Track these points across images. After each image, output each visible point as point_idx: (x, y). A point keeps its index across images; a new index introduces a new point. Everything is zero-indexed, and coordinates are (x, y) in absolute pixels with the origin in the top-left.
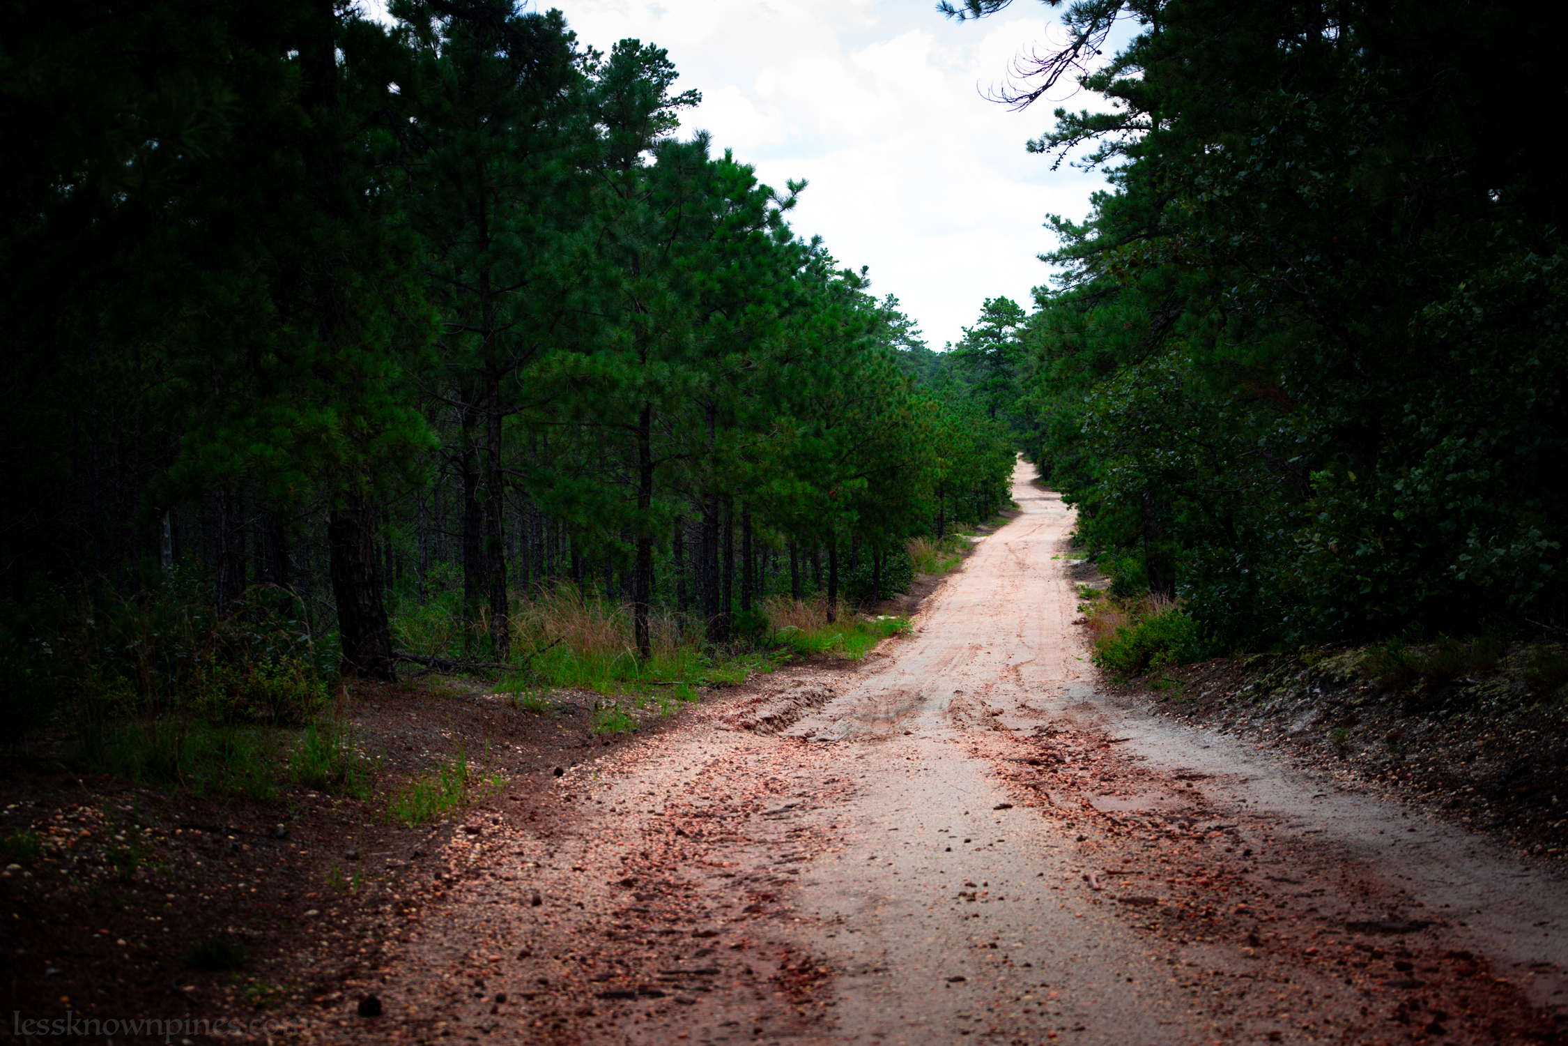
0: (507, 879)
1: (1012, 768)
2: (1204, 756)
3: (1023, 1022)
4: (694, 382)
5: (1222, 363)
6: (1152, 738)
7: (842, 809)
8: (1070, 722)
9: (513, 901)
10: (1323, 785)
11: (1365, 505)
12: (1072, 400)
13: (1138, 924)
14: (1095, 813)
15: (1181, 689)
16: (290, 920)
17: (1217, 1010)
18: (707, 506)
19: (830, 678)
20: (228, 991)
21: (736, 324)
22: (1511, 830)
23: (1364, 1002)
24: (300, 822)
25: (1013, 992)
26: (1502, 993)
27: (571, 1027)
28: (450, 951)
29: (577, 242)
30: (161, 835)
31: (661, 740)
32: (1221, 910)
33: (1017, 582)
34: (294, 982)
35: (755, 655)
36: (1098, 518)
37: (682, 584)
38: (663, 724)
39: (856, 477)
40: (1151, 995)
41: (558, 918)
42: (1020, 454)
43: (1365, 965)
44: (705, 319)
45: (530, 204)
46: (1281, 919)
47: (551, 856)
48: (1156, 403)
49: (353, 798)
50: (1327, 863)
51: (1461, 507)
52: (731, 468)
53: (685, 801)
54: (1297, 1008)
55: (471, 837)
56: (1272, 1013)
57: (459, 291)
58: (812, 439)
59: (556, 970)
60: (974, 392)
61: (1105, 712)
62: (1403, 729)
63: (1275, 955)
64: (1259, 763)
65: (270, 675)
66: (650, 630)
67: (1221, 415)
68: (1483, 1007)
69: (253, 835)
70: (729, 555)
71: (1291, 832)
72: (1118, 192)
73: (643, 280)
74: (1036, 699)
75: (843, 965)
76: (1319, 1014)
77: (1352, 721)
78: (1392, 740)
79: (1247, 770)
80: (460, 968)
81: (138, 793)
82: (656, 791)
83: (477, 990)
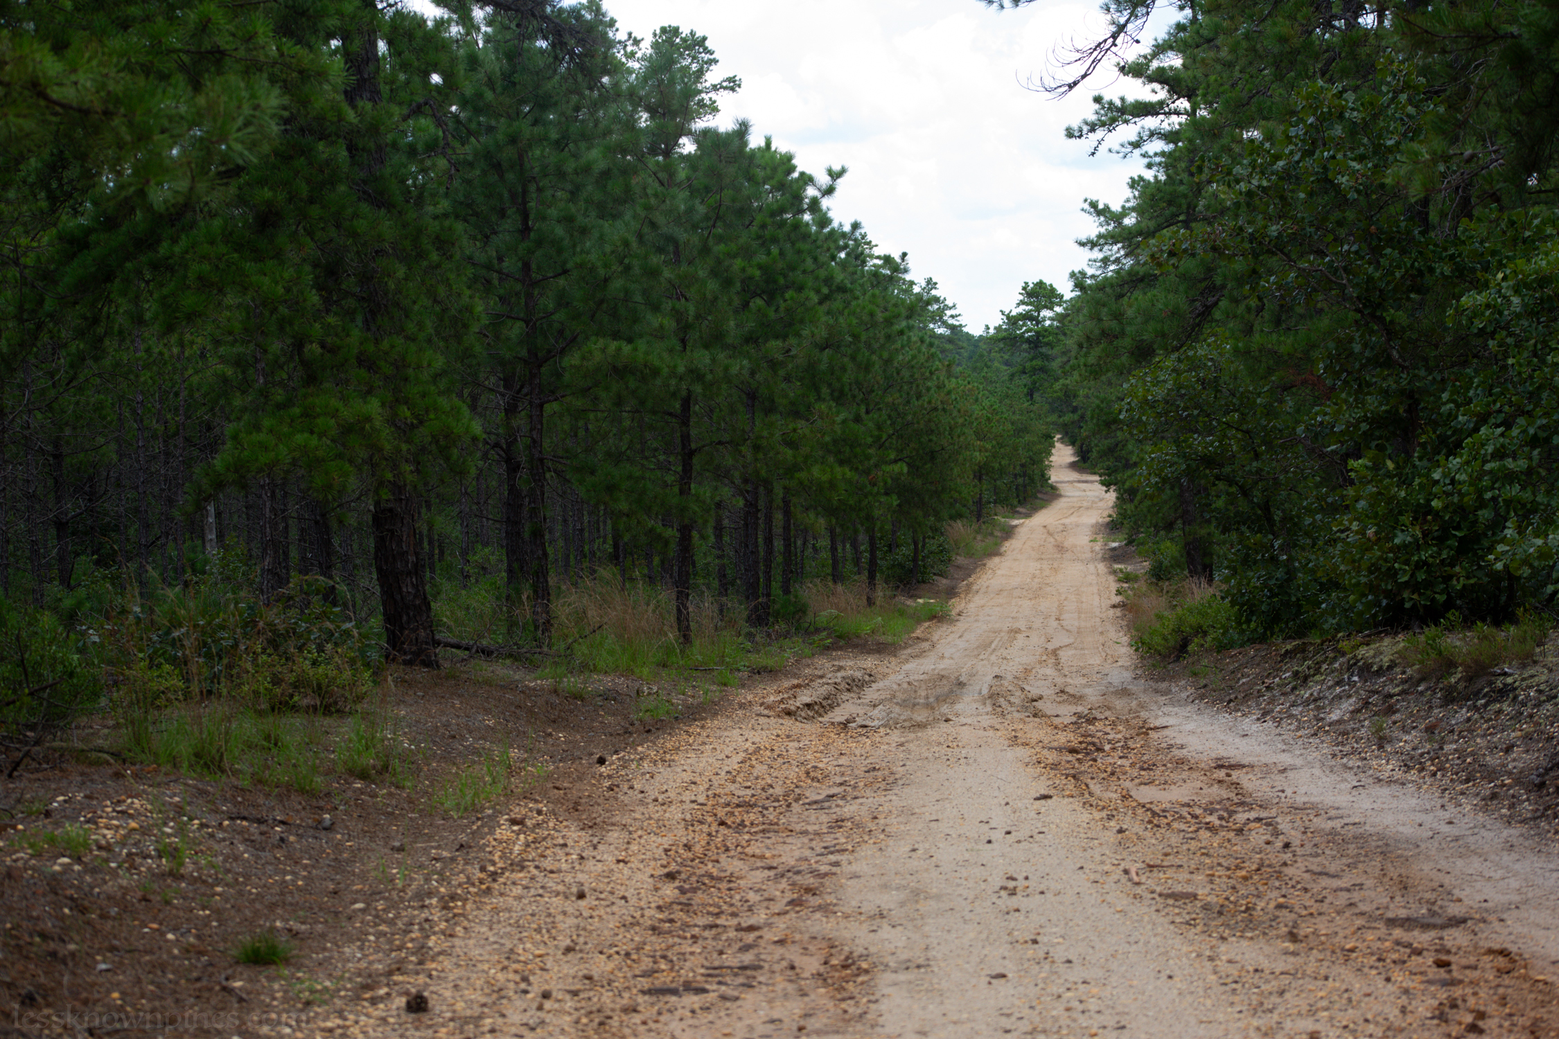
0: (552, 872)
1: (1052, 757)
2: (1243, 745)
3: (1064, 1021)
4: (734, 370)
5: (1260, 351)
6: (1191, 726)
7: (883, 799)
8: (1109, 708)
9: (558, 894)
10: (1362, 775)
11: (1403, 494)
12: (1110, 384)
13: (1178, 920)
14: (1134, 804)
15: (1220, 676)
16: (336, 914)
17: (1258, 1009)
18: (748, 492)
19: (869, 662)
20: (276, 986)
21: (776, 311)
22: (1550, 823)
23: (1404, 1000)
24: (346, 812)
25: (1054, 990)
26: (1540, 991)
27: (617, 1024)
28: (495, 946)
29: (619, 230)
30: (208, 827)
31: (703, 727)
32: (1261, 904)
33: (1055, 565)
34: (342, 978)
35: (794, 639)
36: (1136, 502)
37: (722, 568)
38: (704, 710)
39: (895, 461)
40: (1192, 993)
41: (602, 912)
42: (1058, 436)
43: (1404, 962)
44: (746, 305)
45: (572, 193)
46: (1320, 914)
47: (595, 847)
48: (1195, 389)
49: (397, 787)
50: (1366, 856)
51: (1499, 496)
52: (771, 454)
53: (727, 790)
54: (1337, 1006)
55: (516, 828)
56: (1312, 1012)
57: (500, 280)
58: (852, 425)
59: (601, 966)
60: (1013, 375)
61: (1144, 698)
62: (1441, 720)
63: (1315, 951)
64: (1298, 752)
65: (315, 663)
66: (692, 615)
67: (1259, 401)
68: (1521, 1005)
69: (299, 826)
70: (769, 540)
71: (1330, 824)
72: (1156, 177)
73: (684, 268)
74: (1075, 683)
75: (885, 961)
76: (1358, 1013)
77: (1391, 710)
78: (1430, 730)
79: (1286, 759)
80: (506, 963)
81: (186, 784)
82: (698, 780)
83: (523, 986)
